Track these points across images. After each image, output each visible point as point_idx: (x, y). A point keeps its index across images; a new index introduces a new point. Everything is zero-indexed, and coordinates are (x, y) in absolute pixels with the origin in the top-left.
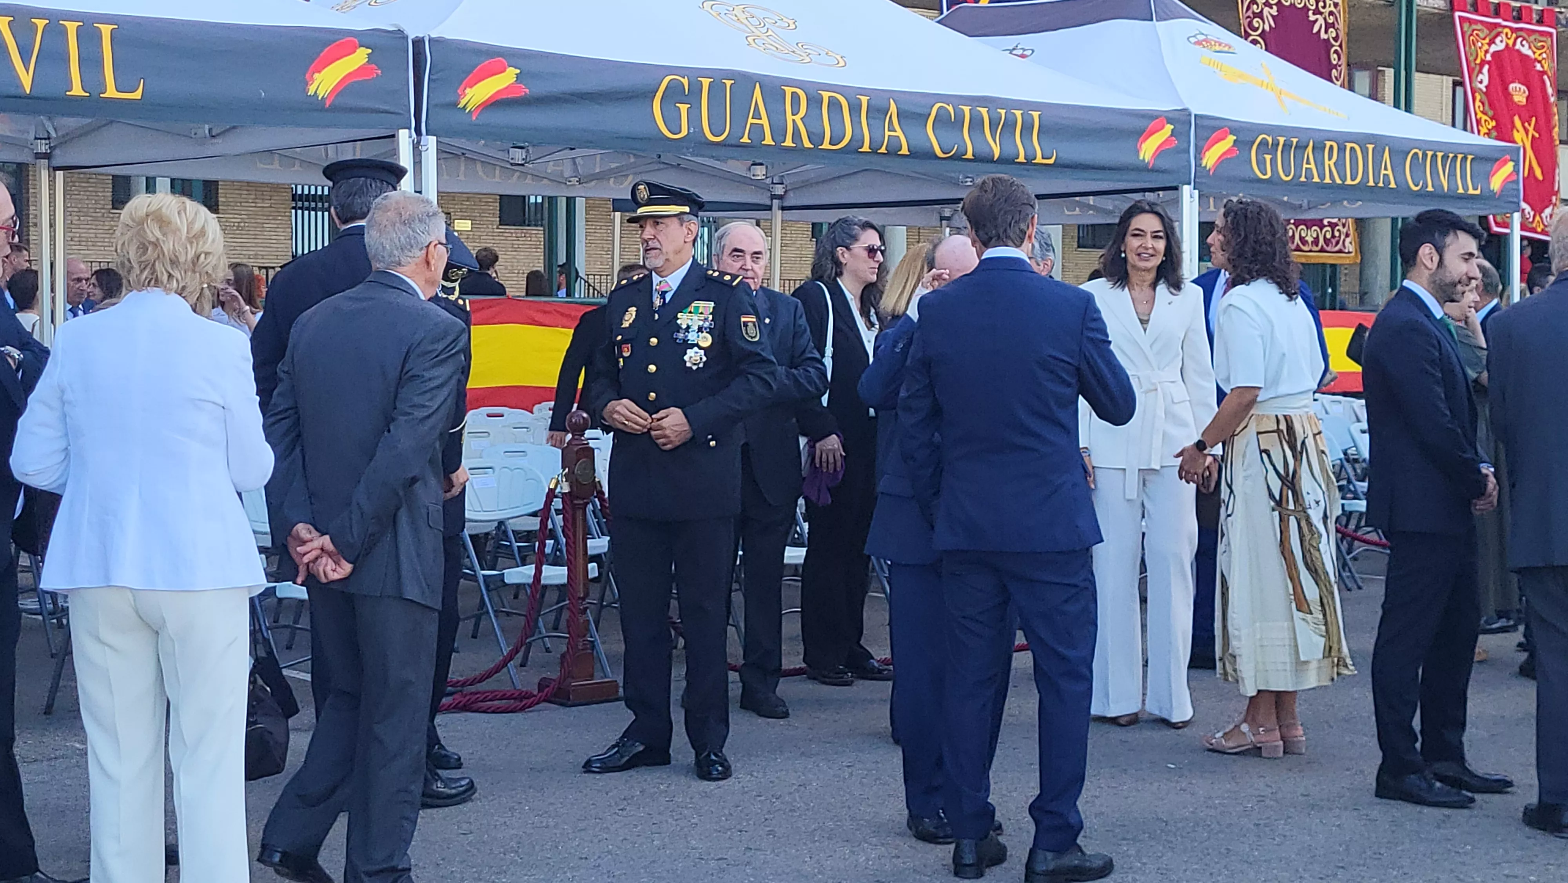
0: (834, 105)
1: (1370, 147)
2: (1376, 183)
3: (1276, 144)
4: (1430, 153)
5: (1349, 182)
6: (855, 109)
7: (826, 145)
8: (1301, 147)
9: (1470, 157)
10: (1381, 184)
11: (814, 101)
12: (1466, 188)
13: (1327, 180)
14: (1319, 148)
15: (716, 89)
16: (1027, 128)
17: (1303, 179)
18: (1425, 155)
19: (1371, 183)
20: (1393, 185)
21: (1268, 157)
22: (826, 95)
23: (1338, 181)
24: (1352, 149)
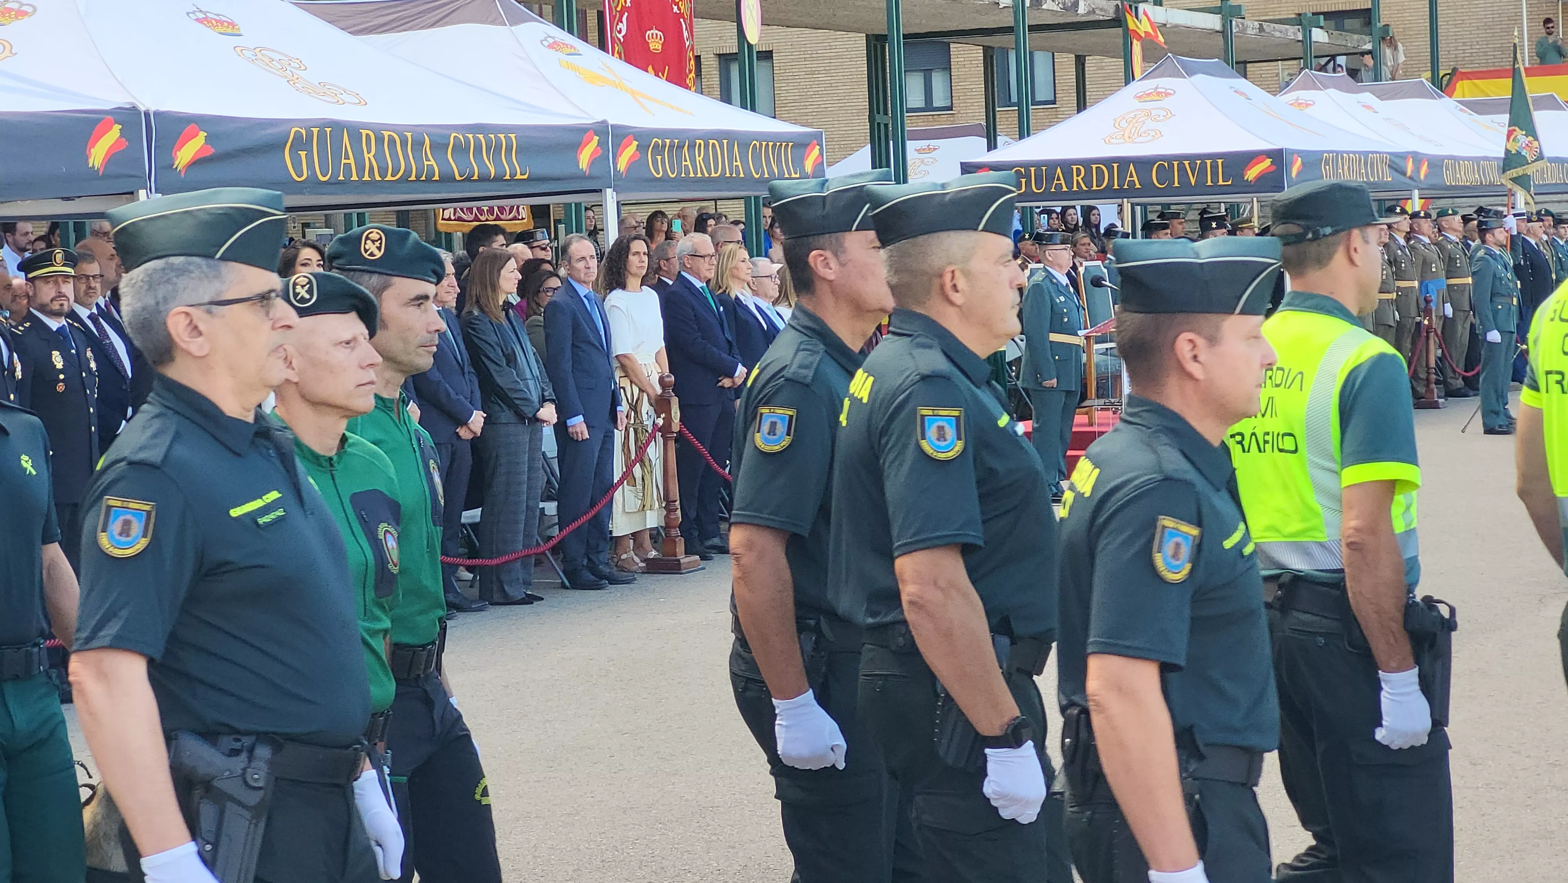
0: (392, 141)
1: (725, 142)
2: (731, 174)
3: (664, 146)
4: (764, 143)
5: (713, 175)
6: (404, 143)
7: (389, 178)
8: (681, 147)
9: (790, 144)
10: (734, 175)
11: (380, 140)
12: (790, 174)
13: (699, 175)
14: (692, 146)
15: (322, 135)
16: (509, 149)
17: (683, 175)
18: (761, 145)
19: (728, 175)
20: (742, 175)
21: (659, 158)
22: (386, 134)
23: (707, 175)
24: (713, 144)
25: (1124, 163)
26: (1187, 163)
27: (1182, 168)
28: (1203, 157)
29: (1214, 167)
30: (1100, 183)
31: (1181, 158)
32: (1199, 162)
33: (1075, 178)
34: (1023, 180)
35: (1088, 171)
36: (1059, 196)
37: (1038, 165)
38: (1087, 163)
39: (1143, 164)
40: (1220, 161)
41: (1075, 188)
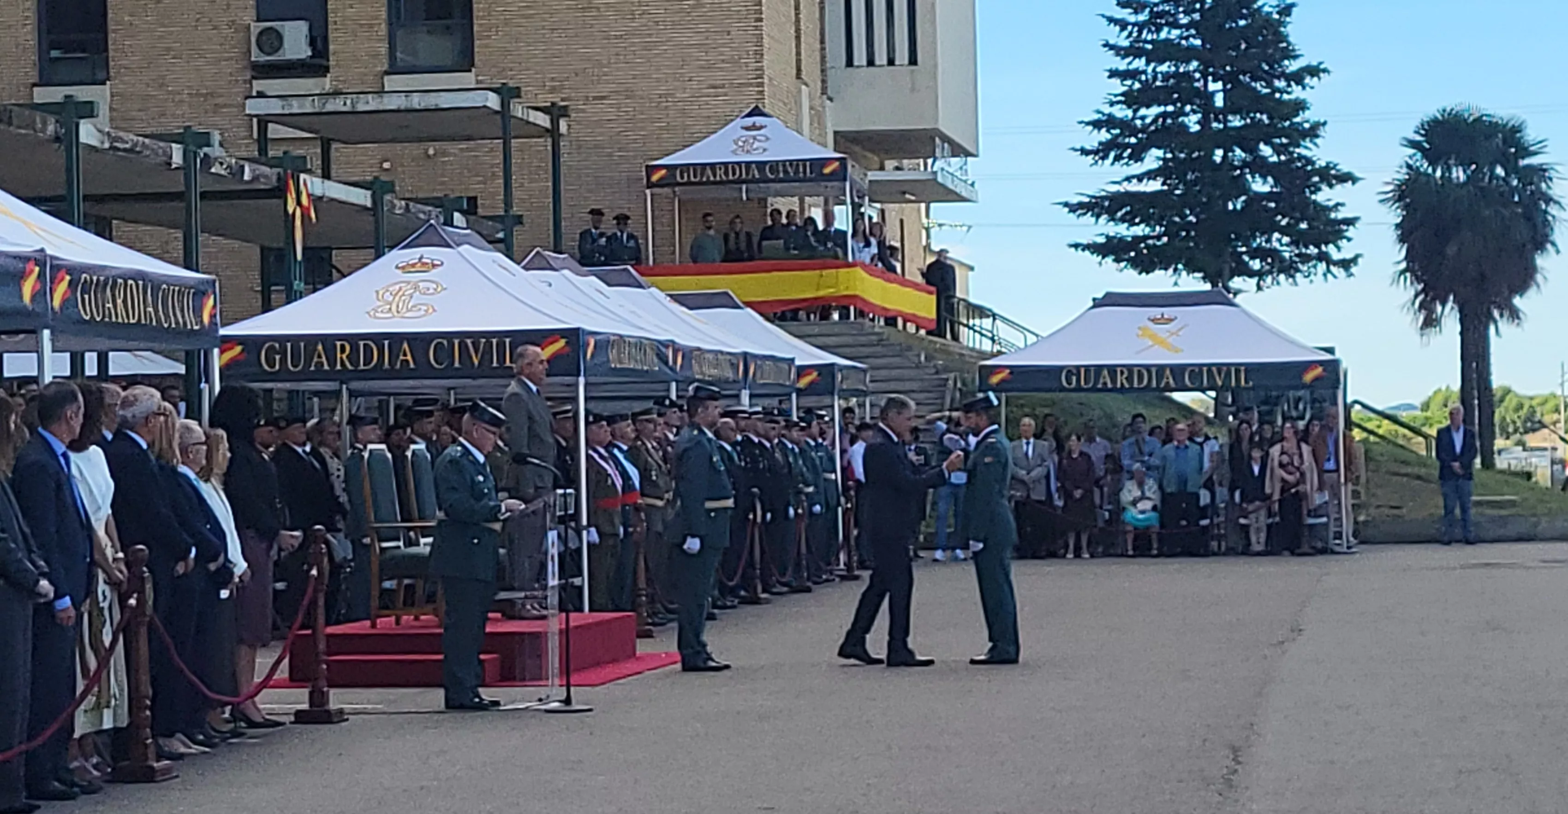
25: (396, 339)
26: (469, 341)
27: (463, 346)
28: (488, 335)
29: (501, 346)
30: (368, 360)
31: (463, 335)
32: (483, 340)
33: (339, 356)
34: (278, 357)
35: (355, 349)
36: (320, 375)
37: (295, 339)
38: (352, 339)
39: (419, 341)
40: (508, 340)
41: (339, 367)
